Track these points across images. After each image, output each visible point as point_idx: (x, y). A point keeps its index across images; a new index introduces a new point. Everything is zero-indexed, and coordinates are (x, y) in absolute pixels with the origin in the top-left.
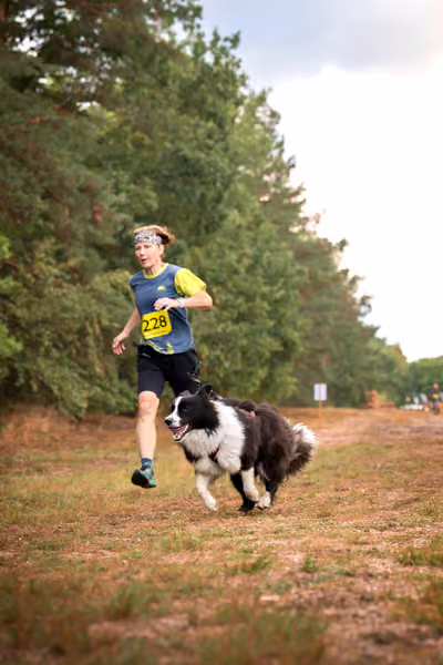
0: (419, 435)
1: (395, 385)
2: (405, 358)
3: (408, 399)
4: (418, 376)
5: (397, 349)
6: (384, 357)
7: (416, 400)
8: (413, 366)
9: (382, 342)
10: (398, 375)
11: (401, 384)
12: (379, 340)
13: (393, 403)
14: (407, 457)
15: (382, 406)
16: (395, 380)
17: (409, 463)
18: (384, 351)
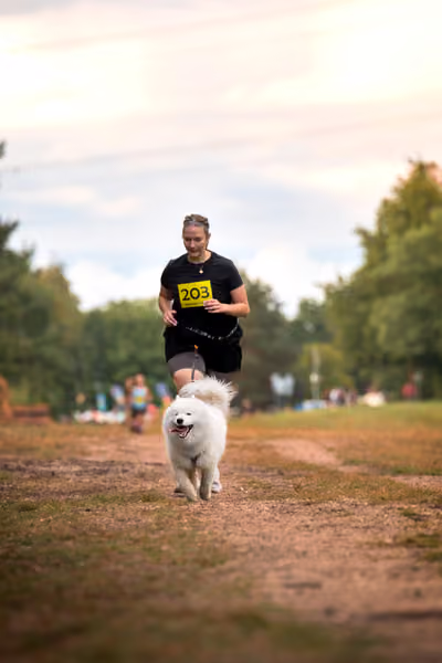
0: (99, 480)
1: (49, 365)
2: (74, 301)
3: (81, 398)
4: (104, 344)
5: (57, 278)
6: (26, 298)
7: (101, 402)
8: (95, 317)
9: (21, 261)
10: (57, 341)
11: (65, 362)
12: (11, 256)
13: (41, 407)
14: (67, 531)
15: (18, 415)
16: (50, 351)
17: (70, 543)
18: (24, 283)
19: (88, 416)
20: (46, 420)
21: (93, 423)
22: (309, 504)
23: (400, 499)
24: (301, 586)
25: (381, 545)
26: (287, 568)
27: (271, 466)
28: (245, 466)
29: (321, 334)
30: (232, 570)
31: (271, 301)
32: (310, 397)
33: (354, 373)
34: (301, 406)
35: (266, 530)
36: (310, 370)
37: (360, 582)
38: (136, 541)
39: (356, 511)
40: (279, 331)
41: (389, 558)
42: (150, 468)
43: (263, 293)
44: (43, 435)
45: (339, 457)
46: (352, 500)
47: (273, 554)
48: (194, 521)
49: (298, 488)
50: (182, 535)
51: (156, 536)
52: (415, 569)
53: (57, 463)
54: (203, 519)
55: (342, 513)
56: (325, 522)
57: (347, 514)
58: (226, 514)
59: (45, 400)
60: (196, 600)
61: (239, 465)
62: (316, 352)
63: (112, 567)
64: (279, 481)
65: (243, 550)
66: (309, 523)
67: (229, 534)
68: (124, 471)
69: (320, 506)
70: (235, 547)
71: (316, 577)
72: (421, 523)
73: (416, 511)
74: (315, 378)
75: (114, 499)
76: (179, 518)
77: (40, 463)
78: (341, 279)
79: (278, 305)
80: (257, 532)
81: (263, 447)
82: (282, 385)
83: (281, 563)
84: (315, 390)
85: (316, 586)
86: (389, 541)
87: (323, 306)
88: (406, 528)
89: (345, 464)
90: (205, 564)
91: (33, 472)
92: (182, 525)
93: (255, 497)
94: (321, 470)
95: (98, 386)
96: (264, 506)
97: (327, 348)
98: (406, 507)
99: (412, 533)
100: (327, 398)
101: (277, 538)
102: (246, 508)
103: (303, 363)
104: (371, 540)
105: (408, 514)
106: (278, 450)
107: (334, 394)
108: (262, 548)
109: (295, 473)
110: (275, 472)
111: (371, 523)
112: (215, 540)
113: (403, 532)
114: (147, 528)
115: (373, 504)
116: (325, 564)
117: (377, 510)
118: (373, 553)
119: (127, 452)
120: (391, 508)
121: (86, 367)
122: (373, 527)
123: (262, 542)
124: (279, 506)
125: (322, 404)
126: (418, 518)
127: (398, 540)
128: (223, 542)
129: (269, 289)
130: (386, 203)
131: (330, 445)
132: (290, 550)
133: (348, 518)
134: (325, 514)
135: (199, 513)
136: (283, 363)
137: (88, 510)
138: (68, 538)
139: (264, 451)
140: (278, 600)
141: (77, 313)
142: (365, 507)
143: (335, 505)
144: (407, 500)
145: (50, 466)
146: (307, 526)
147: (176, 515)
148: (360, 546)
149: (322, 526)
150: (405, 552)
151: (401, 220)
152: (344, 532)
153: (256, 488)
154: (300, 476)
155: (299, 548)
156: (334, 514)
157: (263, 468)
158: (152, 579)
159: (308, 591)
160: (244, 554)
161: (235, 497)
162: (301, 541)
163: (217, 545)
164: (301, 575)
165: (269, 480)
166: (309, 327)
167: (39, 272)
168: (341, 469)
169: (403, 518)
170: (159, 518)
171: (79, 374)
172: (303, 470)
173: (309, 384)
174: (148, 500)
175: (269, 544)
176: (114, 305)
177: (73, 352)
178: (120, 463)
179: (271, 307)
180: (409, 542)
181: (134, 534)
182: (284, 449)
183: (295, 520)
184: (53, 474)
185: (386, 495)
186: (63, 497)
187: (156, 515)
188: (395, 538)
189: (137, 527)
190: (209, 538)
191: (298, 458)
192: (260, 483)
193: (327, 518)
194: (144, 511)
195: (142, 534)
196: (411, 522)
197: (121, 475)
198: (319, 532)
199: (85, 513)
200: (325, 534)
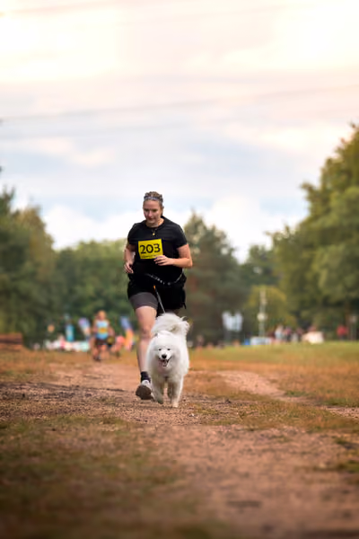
19: (57, 344)
20: (19, 347)
21: (62, 350)
22: (252, 430)
23: (334, 428)
24: (243, 505)
25: (316, 469)
26: (231, 487)
27: (220, 394)
28: (196, 395)
29: (269, 277)
30: (182, 488)
31: (225, 246)
32: (256, 334)
33: (297, 314)
34: (249, 342)
35: (213, 454)
36: (257, 310)
37: (296, 503)
38: (96, 459)
39: (295, 438)
40: (230, 274)
41: (322, 481)
42: (111, 393)
43: (218, 239)
44: (16, 360)
45: (280, 389)
46: (291, 428)
47: (218, 475)
48: (150, 442)
49: (243, 415)
50: (138, 455)
51: (113, 456)
52: (346, 492)
53: (27, 386)
54: (157, 441)
55: (282, 439)
56: (267, 447)
57: (287, 440)
58: (177, 436)
59: (19, 329)
60: (148, 514)
61: (190, 394)
62: (263, 293)
63: (73, 482)
64: (227, 408)
65: (191, 470)
66: (252, 447)
67: (179, 455)
68: (88, 395)
69: (263, 432)
70: (184, 467)
71: (255, 497)
72: (352, 451)
73: (348, 440)
74: (261, 317)
75: (78, 420)
76: (136, 439)
77: (13, 386)
78: (287, 229)
79: (231, 250)
80: (204, 454)
81: (213, 377)
82: (232, 322)
83: (226, 483)
84: (261, 327)
85: (255, 504)
86: (322, 465)
87: (271, 252)
88: (338, 455)
89: (286, 395)
90: (157, 481)
91: (6, 393)
92: (139, 446)
93: (203, 423)
94: (264, 399)
95: (67, 317)
96: (212, 431)
97: (274, 290)
98: (339, 436)
99: (344, 459)
100: (273, 336)
101: (222, 460)
102: (196, 431)
103: (252, 303)
104: (307, 464)
105: (341, 442)
106: (227, 381)
107: (279, 332)
108: (209, 469)
109: (241, 401)
110: (224, 401)
111: (307, 450)
112: (166, 461)
113: (335, 459)
114: (106, 448)
115: (310, 432)
116: (265, 485)
117: (313, 438)
118: (308, 476)
119: (91, 377)
120: (326, 436)
121: (56, 299)
122: (309, 453)
123: (210, 464)
124: (226, 431)
125: (268, 341)
126: (349, 446)
127: (331, 466)
128: (174, 462)
129: (224, 236)
130: (329, 161)
131: (272, 377)
132: (234, 471)
133: (286, 444)
134: (266, 440)
135: (153, 436)
136: (233, 303)
137: (54, 430)
138: (35, 454)
139: (213, 381)
140: (222, 517)
141: (51, 251)
142: (303, 434)
143: (275, 432)
144: (340, 430)
145: (21, 389)
146: (250, 450)
147: (134, 436)
148: (296, 469)
149: (264, 451)
150: (336, 476)
151: (344, 177)
152: (283, 456)
153: (205, 414)
154: (246, 404)
155: (242, 470)
156: (275, 440)
157: (214, 397)
158: (109, 493)
159: (249, 510)
160: (192, 474)
161: (186, 422)
162: (245, 463)
163: (169, 465)
164: (242, 494)
165: (217, 408)
166: (258, 271)
167: (17, 213)
168: (282, 399)
169: (336, 446)
170: (117, 439)
171: (49, 307)
172: (249, 399)
173: (256, 321)
174: (108, 423)
175: (216, 466)
176: (83, 245)
177: (46, 285)
178: (83, 388)
179: (224, 251)
180: (340, 468)
181: (94, 453)
182: (232, 379)
183: (239, 445)
184: (24, 395)
185: (322, 425)
186: (31, 418)
187: (115, 436)
188: (328, 463)
189: (97, 446)
190: (161, 458)
191: (243, 388)
192: (210, 410)
193: (269, 444)
194: (104, 433)
195: (102, 453)
196: (343, 450)
197: (84, 398)
198: (260, 455)
199: (52, 433)
200: (266, 458)
